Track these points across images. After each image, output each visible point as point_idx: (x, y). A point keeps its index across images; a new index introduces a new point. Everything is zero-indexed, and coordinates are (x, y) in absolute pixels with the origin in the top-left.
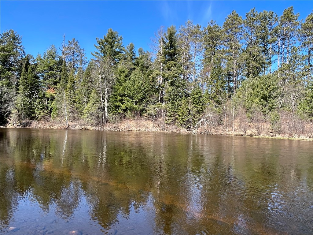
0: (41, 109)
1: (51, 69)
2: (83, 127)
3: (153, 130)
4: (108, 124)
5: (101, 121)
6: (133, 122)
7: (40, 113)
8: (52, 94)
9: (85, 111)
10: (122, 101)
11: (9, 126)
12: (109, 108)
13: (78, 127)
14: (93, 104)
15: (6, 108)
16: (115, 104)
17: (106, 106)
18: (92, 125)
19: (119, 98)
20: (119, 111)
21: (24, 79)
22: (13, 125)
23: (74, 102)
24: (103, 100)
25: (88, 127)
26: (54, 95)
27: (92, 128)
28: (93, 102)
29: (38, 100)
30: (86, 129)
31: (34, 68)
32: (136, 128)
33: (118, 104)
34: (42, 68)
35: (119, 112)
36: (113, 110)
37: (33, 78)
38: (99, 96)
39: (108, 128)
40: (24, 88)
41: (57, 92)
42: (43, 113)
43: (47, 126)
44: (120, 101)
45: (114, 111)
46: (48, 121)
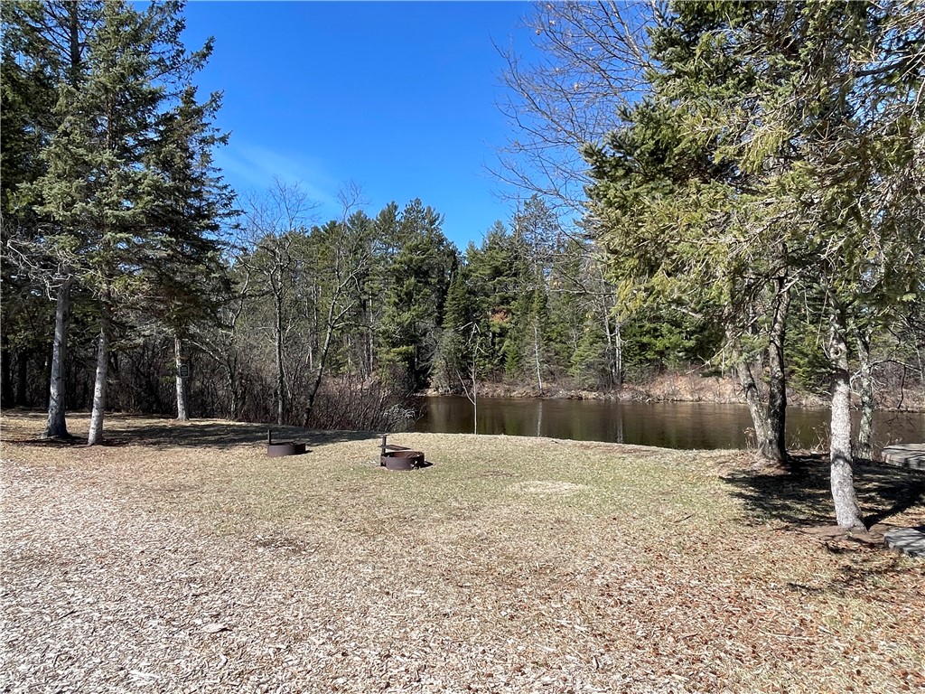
0: (487, 357)
1: (497, 272)
2: (573, 393)
3: (733, 400)
4: (625, 386)
5: (609, 380)
6: (684, 379)
7: (484, 365)
8: (504, 325)
9: (573, 359)
10: (655, 333)
11: (431, 392)
12: (626, 350)
13: (562, 393)
14: (591, 344)
15: (428, 361)
16: (639, 339)
17: (618, 345)
18: (591, 389)
19: (648, 325)
20: (650, 355)
21: (454, 299)
22: (437, 389)
23: (549, 339)
24: (611, 333)
25: (584, 394)
26: (508, 326)
27: (592, 395)
28: (591, 340)
29: (479, 340)
30: (581, 398)
31: (467, 275)
32: (692, 393)
33: (645, 340)
34: (482, 272)
35: (649, 357)
36: (635, 355)
37: (467, 295)
38: (602, 325)
39: (625, 396)
40: (455, 319)
41: (513, 318)
42: (490, 365)
43: (500, 391)
44: (648, 332)
45: (638, 357)
46: (500, 381)
